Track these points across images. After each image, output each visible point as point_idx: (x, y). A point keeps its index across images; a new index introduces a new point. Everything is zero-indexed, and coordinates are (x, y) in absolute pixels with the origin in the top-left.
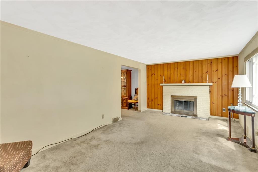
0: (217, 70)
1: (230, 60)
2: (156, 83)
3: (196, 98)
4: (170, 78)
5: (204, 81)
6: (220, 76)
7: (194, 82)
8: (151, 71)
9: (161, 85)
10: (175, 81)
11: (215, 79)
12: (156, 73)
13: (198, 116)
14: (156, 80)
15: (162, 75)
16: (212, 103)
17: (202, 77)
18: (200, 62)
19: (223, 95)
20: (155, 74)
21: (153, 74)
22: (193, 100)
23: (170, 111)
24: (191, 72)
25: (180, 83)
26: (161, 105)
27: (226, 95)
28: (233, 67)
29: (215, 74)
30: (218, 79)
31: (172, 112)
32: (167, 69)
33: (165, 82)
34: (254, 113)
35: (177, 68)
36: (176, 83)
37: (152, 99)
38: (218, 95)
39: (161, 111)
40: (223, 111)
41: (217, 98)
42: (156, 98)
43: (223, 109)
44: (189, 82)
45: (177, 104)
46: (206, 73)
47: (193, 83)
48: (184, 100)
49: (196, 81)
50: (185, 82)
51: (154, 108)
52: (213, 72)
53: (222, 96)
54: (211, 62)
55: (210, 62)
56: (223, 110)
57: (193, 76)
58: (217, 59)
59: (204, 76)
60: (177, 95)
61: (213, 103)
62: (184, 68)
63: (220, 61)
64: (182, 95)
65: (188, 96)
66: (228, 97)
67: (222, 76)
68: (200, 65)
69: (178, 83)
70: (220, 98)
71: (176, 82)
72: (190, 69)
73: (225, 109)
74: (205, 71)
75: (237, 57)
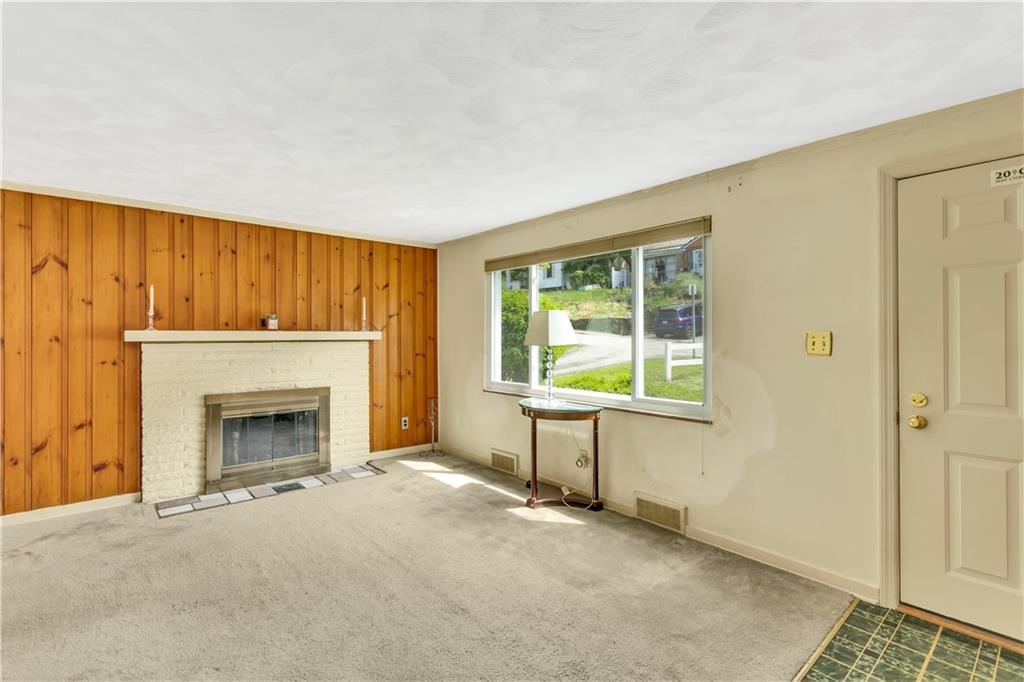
0: (387, 285)
1: (420, 256)
2: (78, 322)
3: (324, 394)
4: (187, 300)
5: (347, 323)
6: (393, 309)
7: (313, 327)
8: (31, 241)
9: (131, 336)
10: (223, 319)
11: (380, 321)
12: (76, 259)
13: (335, 468)
14: (78, 307)
15: (132, 278)
16: (373, 405)
17: (341, 307)
18: (336, 244)
19: (404, 372)
20: (65, 266)
21: (52, 265)
22: (315, 406)
23: (192, 486)
24: (301, 281)
25: (249, 327)
26: (121, 467)
27: (409, 373)
28: (425, 282)
29: (379, 295)
30: (390, 317)
31: (207, 486)
32: (172, 248)
35: (234, 252)
36: (227, 326)
37: (38, 439)
38: (388, 373)
39: (127, 499)
40: (404, 428)
41: (388, 385)
42: (81, 426)
43: (403, 419)
44: (293, 327)
45: (232, 439)
46: (355, 290)
47: (309, 329)
48: (272, 411)
49: (319, 323)
50: (280, 328)
52: (375, 287)
53: (400, 377)
54: (371, 254)
55: (369, 249)
56: (403, 424)
57: (308, 299)
58: (388, 246)
59: (349, 301)
60: (234, 391)
61: (376, 405)
62: (268, 256)
63: (394, 254)
64: (264, 387)
65: (293, 387)
66: (414, 377)
67: (400, 308)
68: (336, 256)
69: (237, 329)
70: (395, 381)
71: (227, 324)
72: (295, 267)
73: (406, 418)
74: (350, 284)
75: (434, 252)
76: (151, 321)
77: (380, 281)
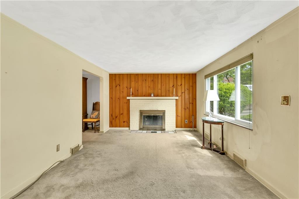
0: (181, 85)
1: (191, 76)
2: (121, 96)
3: (164, 112)
4: (137, 91)
5: (171, 95)
6: (183, 91)
7: (162, 96)
8: (115, 82)
9: (128, 98)
10: (144, 94)
11: (179, 94)
12: (121, 84)
13: (166, 130)
14: (121, 92)
15: (129, 87)
16: (177, 116)
17: (169, 91)
18: (168, 75)
19: (186, 108)
20: (120, 86)
21: (118, 86)
22: (162, 115)
23: (138, 128)
24: (159, 86)
25: (149, 96)
26: (127, 122)
27: (188, 108)
28: (193, 83)
29: (179, 88)
30: (182, 93)
31: (140, 129)
32: (135, 81)
33: (133, 95)
34: (223, 122)
35: (146, 80)
36: (144, 96)
37: (116, 116)
38: (182, 108)
39: (127, 128)
40: (186, 123)
41: (181, 111)
42: (122, 114)
43: (186, 120)
44: (157, 96)
45: (145, 120)
46: (173, 86)
47: (161, 96)
48: (152, 115)
49: (164, 95)
50: (154, 96)
51: (118, 126)
52: (178, 86)
53: (185, 109)
54: (177, 77)
55: (176, 76)
56: (186, 122)
57: (161, 89)
58: (181, 74)
59: (171, 89)
60: (145, 110)
61: (178, 116)
62: (152, 80)
63: (183, 76)
64: (151, 109)
65: (157, 110)
66: (189, 109)
67: (185, 90)
68: (167, 78)
69: (146, 97)
70: (183, 110)
71: (144, 95)
72: (158, 82)
73: (187, 120)
74: (171, 85)
75: (195, 74)
76: (131, 95)
77: (179, 84)
